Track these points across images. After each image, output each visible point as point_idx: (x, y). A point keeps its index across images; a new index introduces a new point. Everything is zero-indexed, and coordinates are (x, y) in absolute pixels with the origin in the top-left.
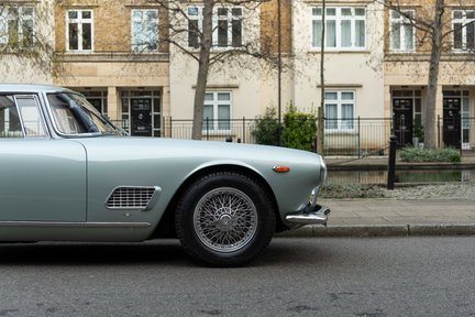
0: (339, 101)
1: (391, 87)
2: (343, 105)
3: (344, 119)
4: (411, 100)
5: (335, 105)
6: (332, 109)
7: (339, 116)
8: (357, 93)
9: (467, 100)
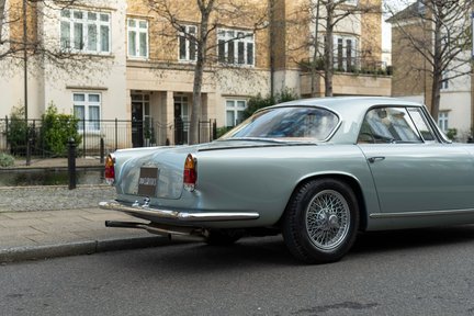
0: (87, 103)
1: (131, 91)
2: (90, 107)
3: (91, 120)
4: (141, 104)
5: (83, 107)
6: (79, 110)
7: (87, 118)
8: (104, 96)
9: (186, 105)
